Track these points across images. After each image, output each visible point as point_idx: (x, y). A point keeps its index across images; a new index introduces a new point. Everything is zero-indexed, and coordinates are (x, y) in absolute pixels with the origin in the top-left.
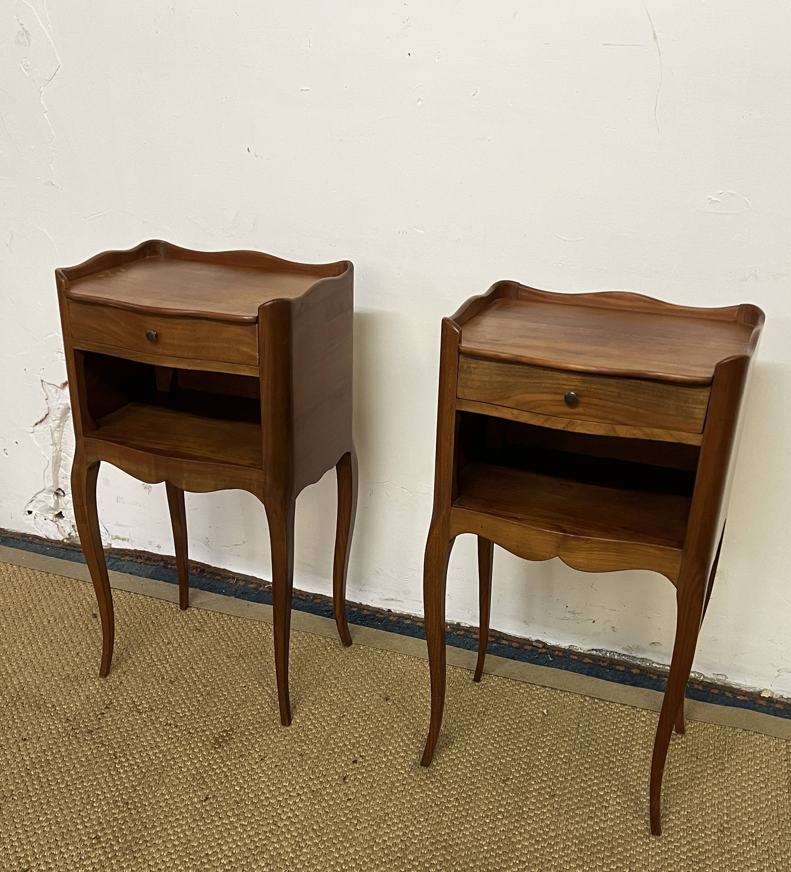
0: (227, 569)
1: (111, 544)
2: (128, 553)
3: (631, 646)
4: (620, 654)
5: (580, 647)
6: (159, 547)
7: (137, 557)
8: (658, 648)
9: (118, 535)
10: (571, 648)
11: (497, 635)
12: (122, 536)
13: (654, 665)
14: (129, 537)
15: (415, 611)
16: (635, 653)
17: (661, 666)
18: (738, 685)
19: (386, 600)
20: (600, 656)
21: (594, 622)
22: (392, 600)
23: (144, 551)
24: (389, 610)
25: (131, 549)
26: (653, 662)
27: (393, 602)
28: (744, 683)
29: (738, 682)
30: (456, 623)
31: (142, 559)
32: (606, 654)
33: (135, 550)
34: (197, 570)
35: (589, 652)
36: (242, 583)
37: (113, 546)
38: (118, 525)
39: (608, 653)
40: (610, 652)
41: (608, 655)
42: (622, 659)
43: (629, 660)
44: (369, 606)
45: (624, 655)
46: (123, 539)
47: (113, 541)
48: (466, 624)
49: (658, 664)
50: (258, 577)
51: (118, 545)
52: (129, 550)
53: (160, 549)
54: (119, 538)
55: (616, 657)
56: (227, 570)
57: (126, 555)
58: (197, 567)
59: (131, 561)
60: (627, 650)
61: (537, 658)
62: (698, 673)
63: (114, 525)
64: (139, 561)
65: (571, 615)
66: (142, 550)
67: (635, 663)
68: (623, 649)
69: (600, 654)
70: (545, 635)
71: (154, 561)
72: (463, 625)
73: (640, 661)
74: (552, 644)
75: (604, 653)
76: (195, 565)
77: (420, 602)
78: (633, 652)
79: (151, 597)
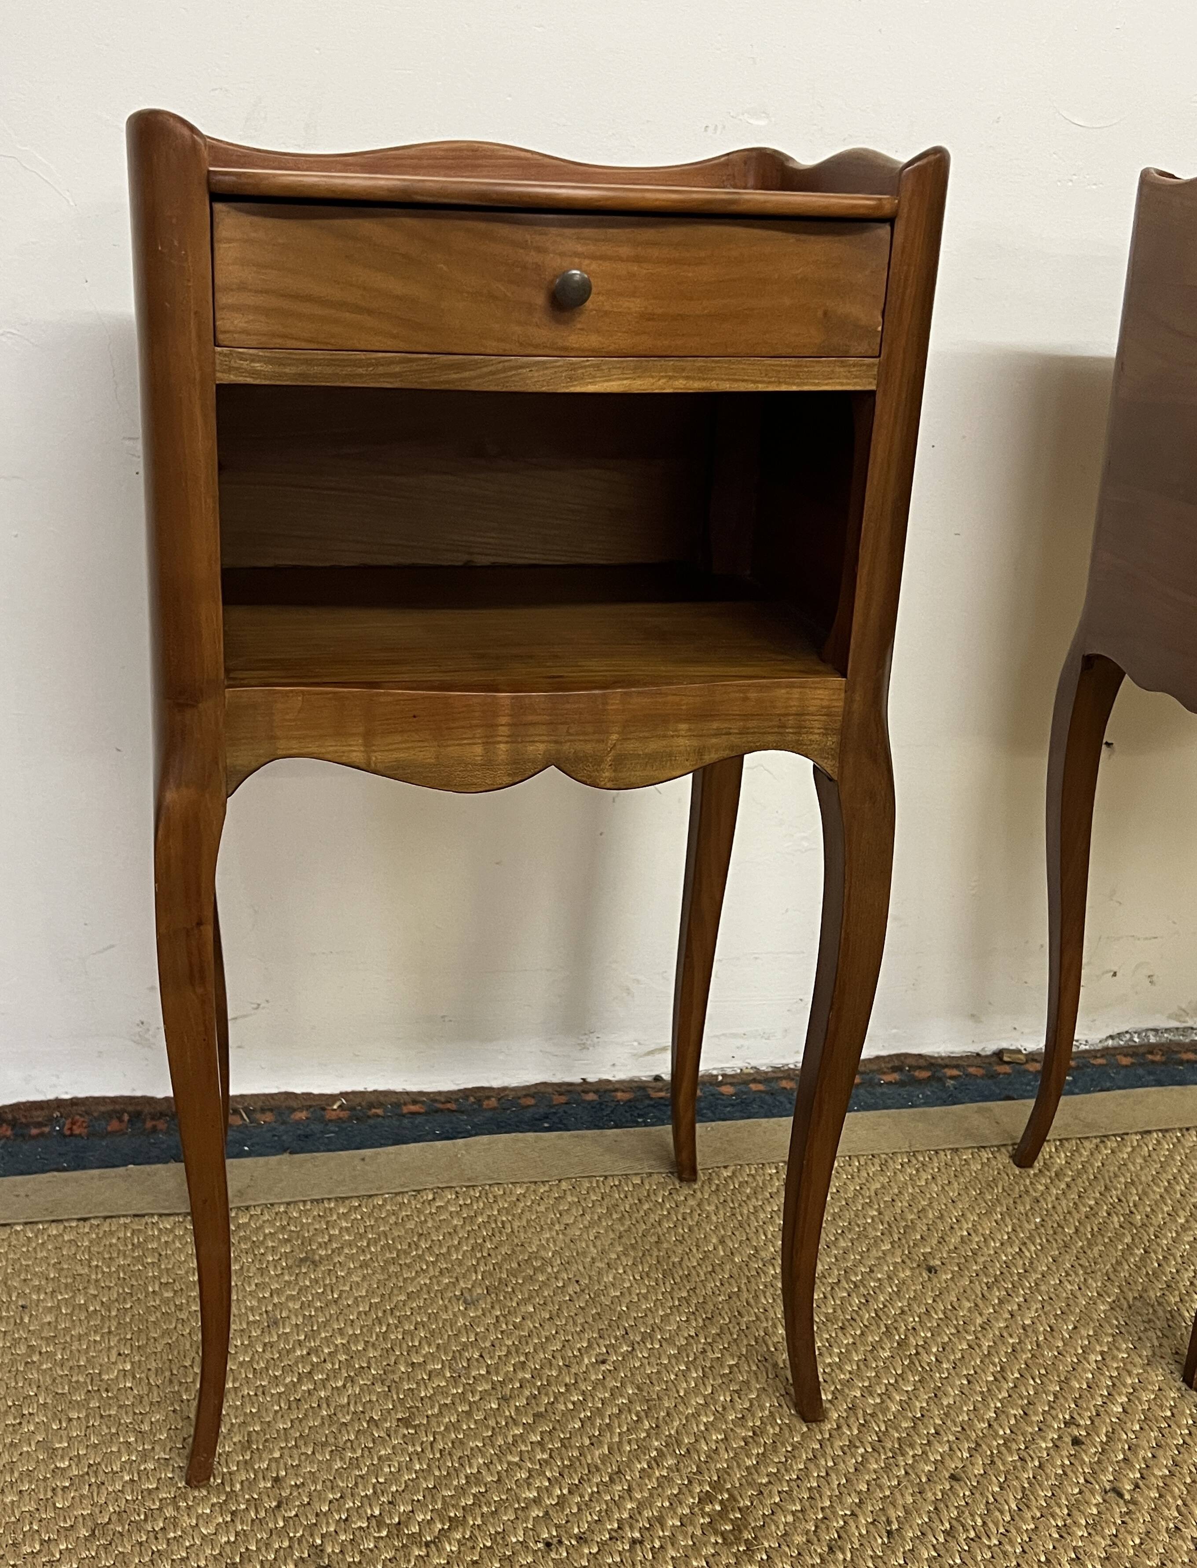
3: (1184, 1006)
5: (1085, 1038)
15: (721, 1061)
16: (1191, 1018)
20: (1122, 1047)
32: (1131, 1039)
34: (121, 1120)
36: (269, 1117)
39: (1136, 1036)
40: (1139, 1033)
41: (1136, 1039)
42: (1163, 1040)
43: (1176, 1038)
44: (609, 1081)
45: (1167, 1030)
50: (298, 1091)
55: (1153, 1040)
58: (115, 1111)
60: (1177, 1017)
67: (1187, 1041)
68: (1170, 1017)
69: (1122, 1043)
70: (1014, 1033)
74: (1029, 1050)
75: (1128, 1036)
76: (110, 1108)
77: (734, 1036)
78: (1187, 1019)
79: (85, 1220)
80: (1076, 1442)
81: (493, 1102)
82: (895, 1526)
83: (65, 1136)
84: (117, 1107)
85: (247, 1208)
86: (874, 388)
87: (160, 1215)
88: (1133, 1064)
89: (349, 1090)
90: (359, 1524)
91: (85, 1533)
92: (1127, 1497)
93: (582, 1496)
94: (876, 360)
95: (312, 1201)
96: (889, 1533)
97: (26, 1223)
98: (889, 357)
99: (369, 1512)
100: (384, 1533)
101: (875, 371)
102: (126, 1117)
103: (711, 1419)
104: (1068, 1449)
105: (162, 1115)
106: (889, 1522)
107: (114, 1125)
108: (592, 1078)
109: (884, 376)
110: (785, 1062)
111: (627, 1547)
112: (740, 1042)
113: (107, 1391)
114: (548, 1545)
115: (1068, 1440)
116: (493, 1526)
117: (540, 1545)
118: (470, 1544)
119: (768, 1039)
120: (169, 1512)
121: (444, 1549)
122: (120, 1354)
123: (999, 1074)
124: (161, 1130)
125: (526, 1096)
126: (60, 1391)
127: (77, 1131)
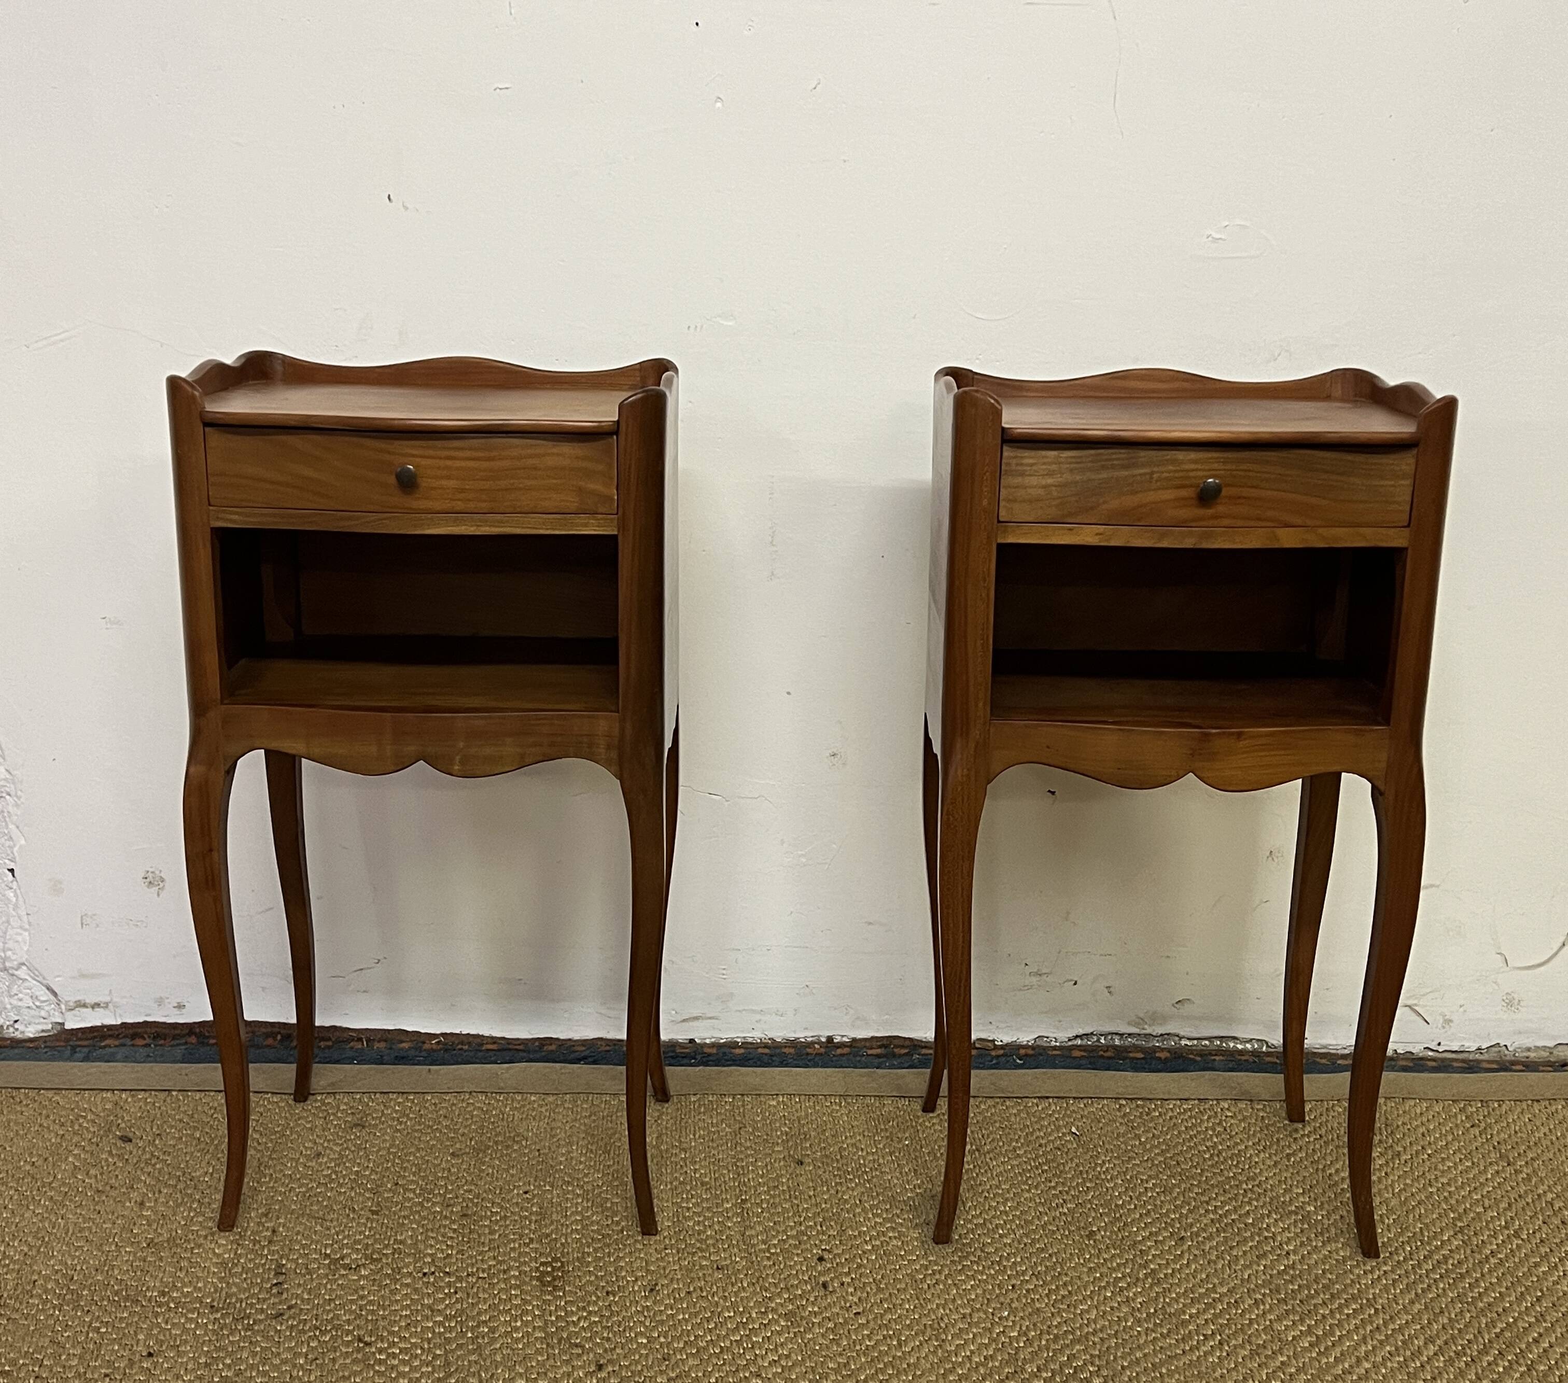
0: (338, 1024)
1: (63, 1024)
2: (110, 1033)
3: (1142, 1015)
4: (1121, 1035)
5: (1055, 1035)
6: (180, 1006)
7: (134, 1036)
8: (1186, 1009)
9: (78, 998)
10: (1039, 1043)
11: (908, 1043)
12: (90, 1000)
13: (1183, 1042)
14: (108, 999)
15: (743, 1032)
16: (1150, 1025)
17: (1195, 1042)
18: (1325, 1047)
19: (684, 1021)
21: (1075, 984)
22: (696, 1018)
23: (146, 1022)
24: (692, 1041)
25: (114, 1023)
26: (1181, 1038)
27: (695, 1024)
28: (1334, 1042)
29: (1324, 1042)
30: (824, 1040)
31: (145, 1039)
32: (1098, 1040)
33: (123, 1023)
35: (1070, 1043)
36: (381, 1045)
37: (68, 1026)
38: (83, 976)
39: (1103, 1038)
40: (1105, 1035)
41: (1103, 1041)
42: (1127, 1043)
43: (1139, 1042)
45: (1130, 1035)
46: (96, 1006)
47: (69, 1015)
48: (843, 1036)
49: (1189, 1039)
50: (410, 1029)
51: (83, 1020)
52: (110, 1027)
53: (184, 1011)
54: (85, 1006)
55: (1117, 1042)
56: (340, 1028)
57: (104, 1038)
58: (272, 1033)
59: (124, 1045)
60: (1136, 1025)
61: (997, 1064)
62: (1258, 1040)
63: (74, 978)
64: (140, 1042)
65: (1034, 980)
66: (141, 1020)
68: (1129, 1024)
70: (991, 1027)
71: (174, 1039)
72: (837, 1039)
73: (1158, 1041)
74: (1005, 1042)
75: (1095, 1038)
76: (269, 1030)
77: (753, 1011)
78: (1146, 1026)
80: (821, 1260)
81: (553, 1047)
85: (334, 1093)
87: (273, 1093)
89: (448, 1032)
92: (830, 1289)
95: (381, 1093)
97: (180, 1091)
99: (323, 1251)
102: (279, 1037)
107: (270, 1041)
110: (797, 1036)
111: (474, 1280)
112: (758, 1017)
115: (817, 1259)
116: (397, 1264)
117: (420, 1275)
119: (782, 1016)
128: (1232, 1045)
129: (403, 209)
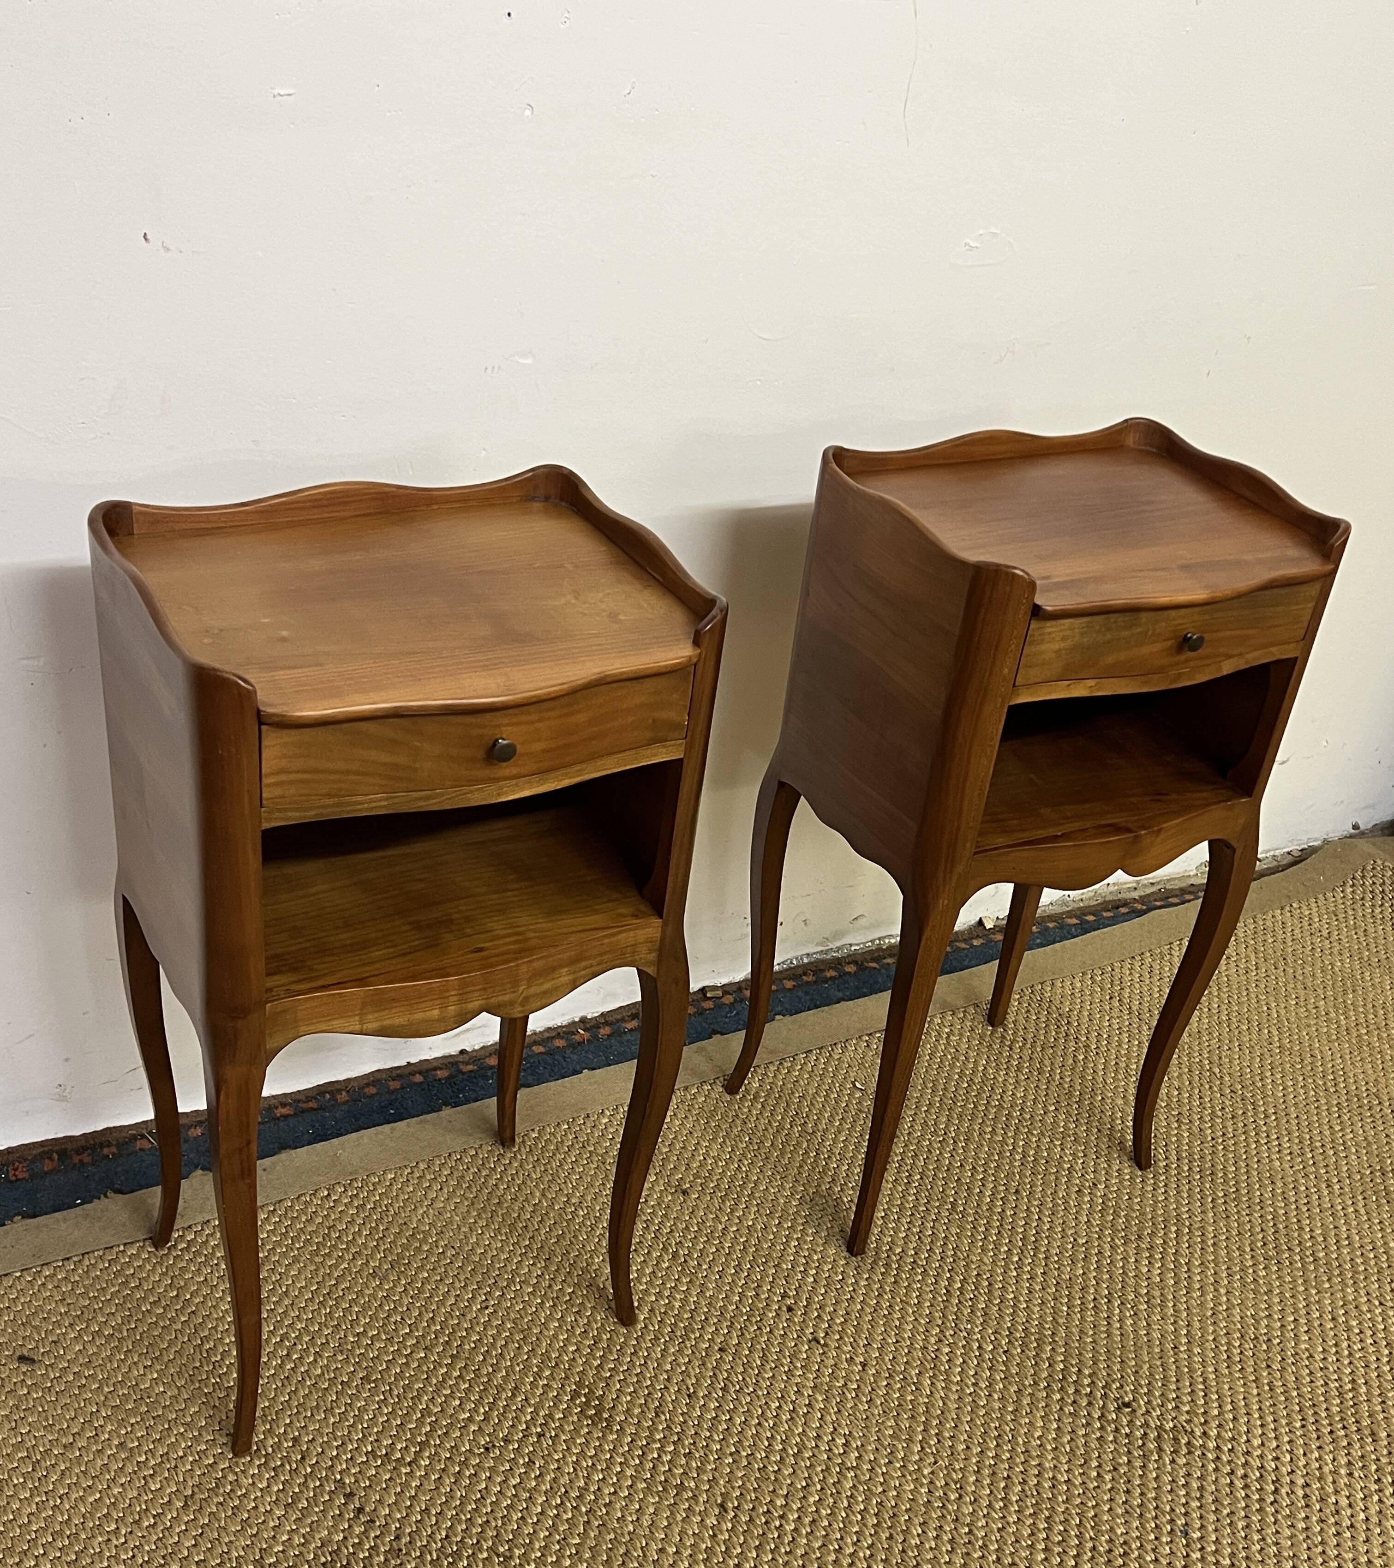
3: (827, 937)
4: (808, 954)
8: (862, 921)
13: (853, 949)
16: (831, 942)
17: (862, 946)
20: (787, 970)
21: (781, 924)
26: (851, 945)
32: (791, 963)
34: (51, 1159)
41: (795, 962)
42: (812, 960)
43: (822, 957)
45: (815, 953)
49: (857, 945)
55: (806, 961)
56: (115, 1128)
58: (45, 1153)
60: (821, 944)
61: (737, 1014)
67: (829, 957)
68: (817, 944)
69: (785, 967)
70: (713, 974)
74: (723, 983)
78: (829, 944)
79: (68, 1259)
80: (790, 1309)
82: (692, 1391)
83: (11, 1182)
84: (46, 1149)
86: (682, 756)
88: (794, 986)
90: (361, 1460)
91: (180, 1504)
92: (822, 1342)
93: (498, 1410)
94: (684, 741)
96: (689, 1396)
98: (692, 737)
99: (364, 1450)
100: (379, 1462)
101: (683, 748)
102: (55, 1156)
103: (566, 1336)
104: (785, 1316)
105: (84, 1149)
106: (688, 1389)
107: (48, 1166)
108: (413, 1060)
109: (688, 749)
111: (535, 1440)
113: (149, 1397)
114: (487, 1449)
115: (785, 1309)
116: (448, 1442)
117: (482, 1450)
118: (436, 1458)
120: (231, 1478)
121: (421, 1465)
122: (145, 1367)
123: (706, 1010)
124: (88, 1163)
125: (368, 1085)
126: (114, 1404)
127: (20, 1176)
128: (887, 941)
129: (162, 251)
